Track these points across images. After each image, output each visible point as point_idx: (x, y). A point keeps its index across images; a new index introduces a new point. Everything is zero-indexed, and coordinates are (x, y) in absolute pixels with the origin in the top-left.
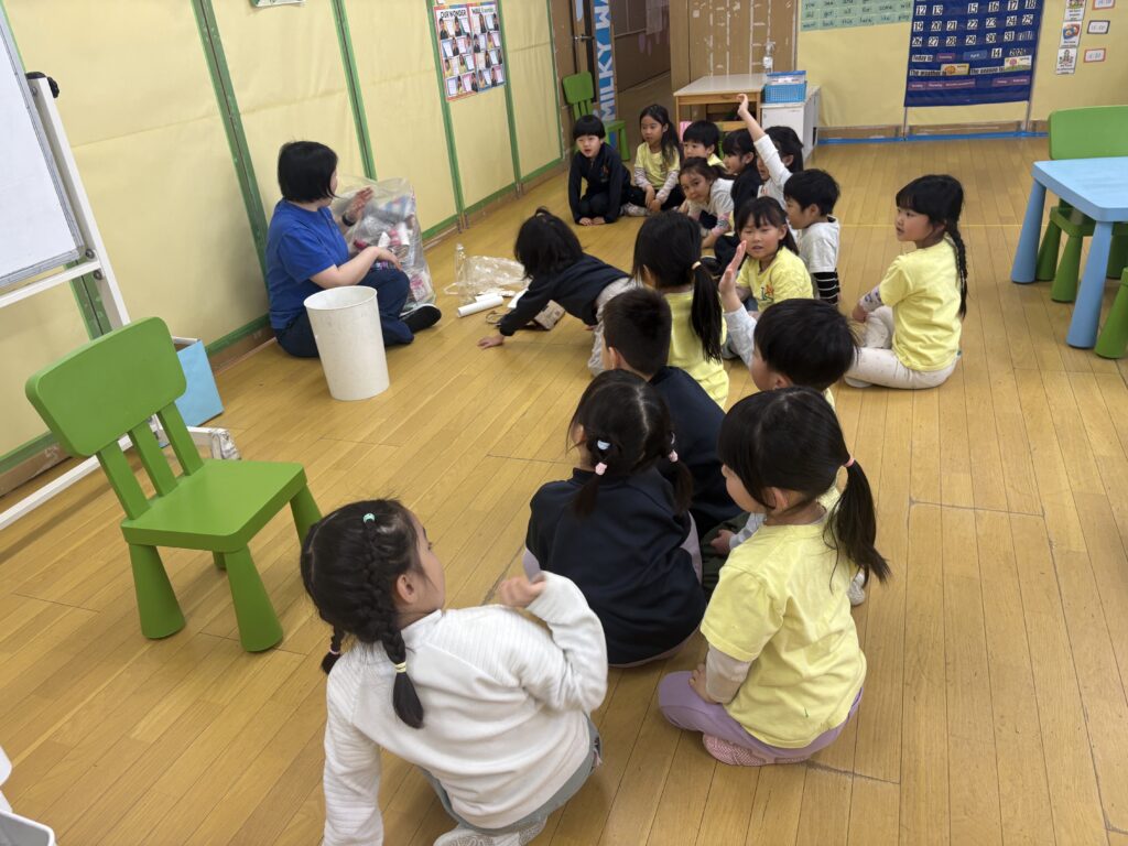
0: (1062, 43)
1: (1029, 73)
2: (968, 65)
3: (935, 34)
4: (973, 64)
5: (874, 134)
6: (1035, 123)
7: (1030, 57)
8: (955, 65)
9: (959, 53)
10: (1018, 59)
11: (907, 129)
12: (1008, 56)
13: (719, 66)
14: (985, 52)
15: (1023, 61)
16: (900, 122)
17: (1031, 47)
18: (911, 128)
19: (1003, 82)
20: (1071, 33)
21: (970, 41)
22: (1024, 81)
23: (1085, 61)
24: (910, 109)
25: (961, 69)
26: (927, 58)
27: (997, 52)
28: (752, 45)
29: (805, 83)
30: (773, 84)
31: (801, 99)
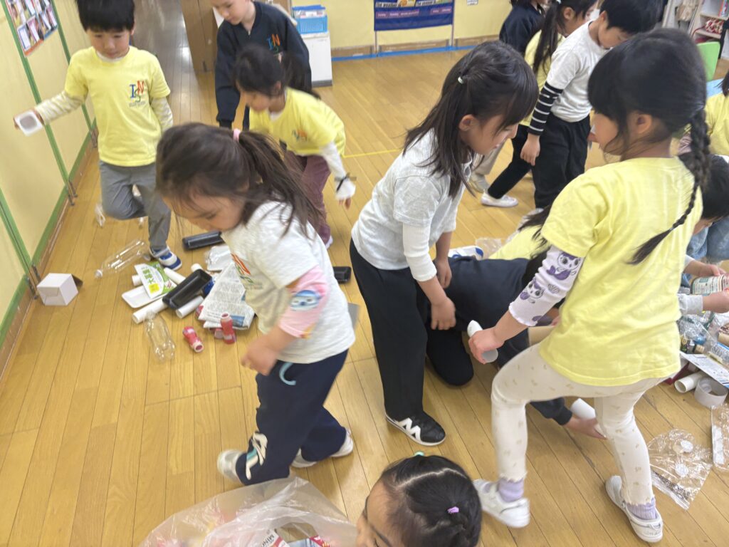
1: (451, 4)
5: (356, 52)
6: (457, 40)
11: (378, 48)
16: (372, 42)
18: (381, 47)
19: (436, 11)
22: (448, 10)
24: (380, 33)
25: (411, 2)
29: (326, 17)
30: (302, 17)
31: (325, 30)
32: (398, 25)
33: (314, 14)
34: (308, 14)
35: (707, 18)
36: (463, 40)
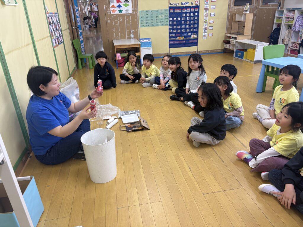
0: (204, 32)
1: (197, 39)
2: (184, 37)
3: (175, 29)
4: (185, 37)
5: (162, 55)
6: (199, 51)
7: (197, 35)
8: (181, 37)
9: (181, 34)
10: (194, 35)
11: (170, 54)
12: (192, 35)
13: (117, 37)
14: (187, 34)
15: (196, 36)
16: (168, 52)
17: (197, 33)
18: (171, 53)
19: (191, 41)
20: (205, 29)
21: (183, 31)
22: (196, 41)
23: (209, 36)
24: (171, 49)
25: (182, 38)
26: (173, 35)
27: (189, 34)
28: (127, 31)
29: (151, 42)
30: (143, 42)
31: (151, 46)
32: (177, 46)
33: (147, 41)
34: (145, 41)
35: (294, 43)
36: (201, 51)
